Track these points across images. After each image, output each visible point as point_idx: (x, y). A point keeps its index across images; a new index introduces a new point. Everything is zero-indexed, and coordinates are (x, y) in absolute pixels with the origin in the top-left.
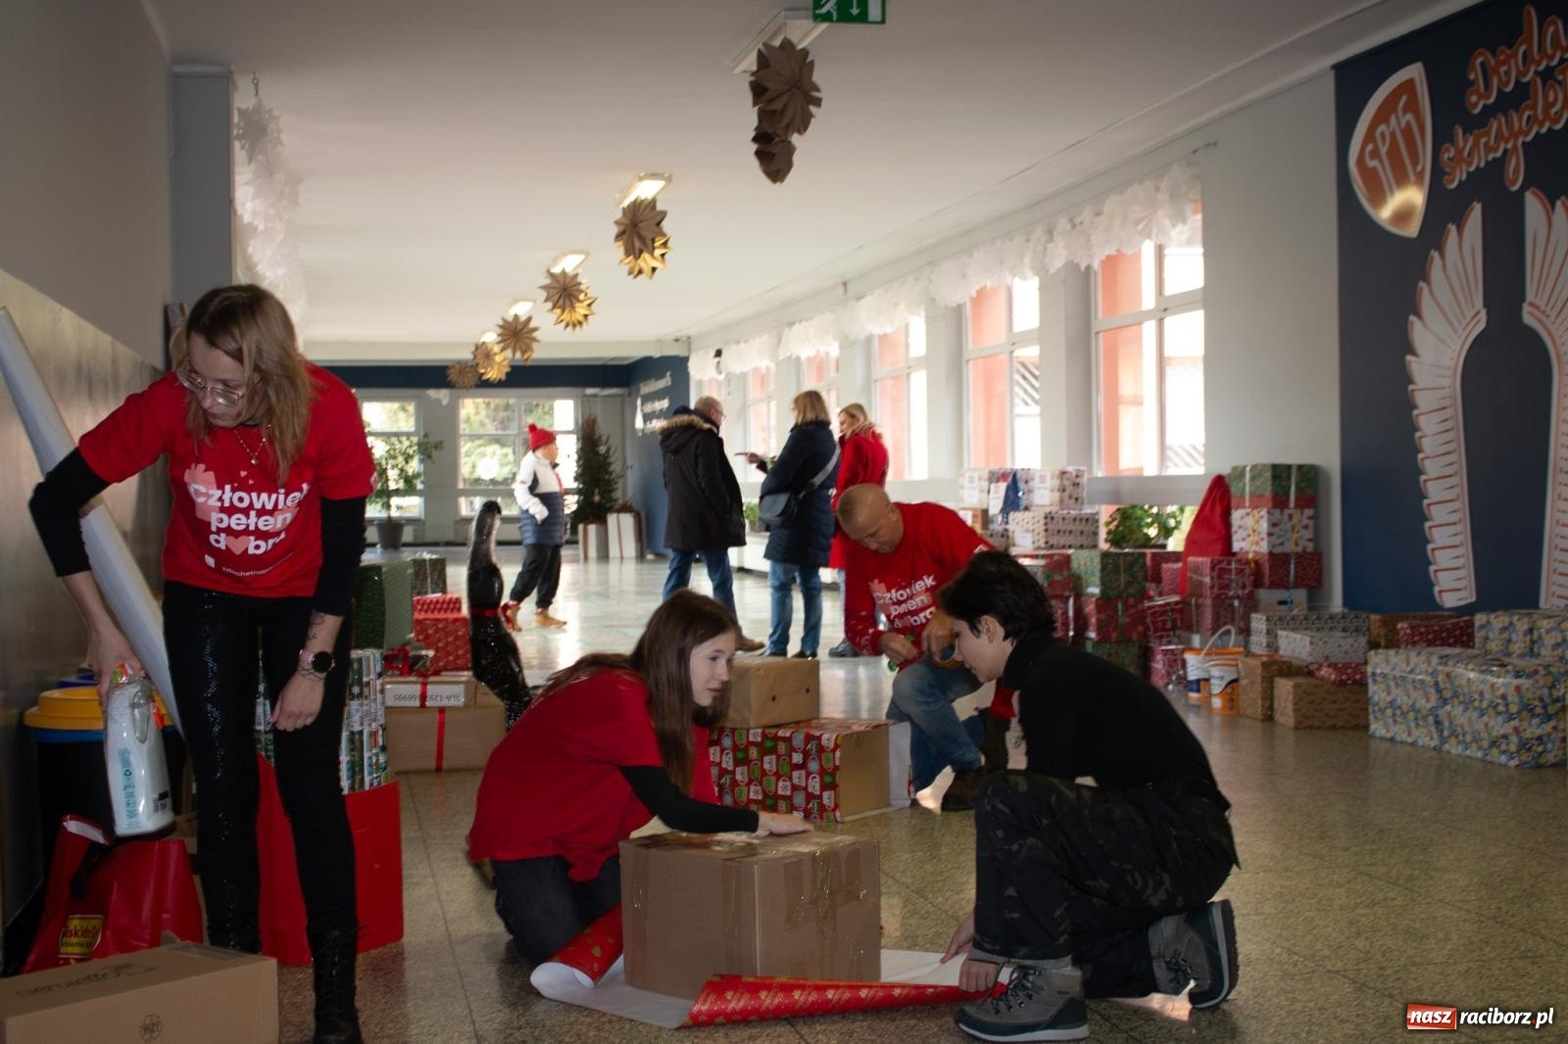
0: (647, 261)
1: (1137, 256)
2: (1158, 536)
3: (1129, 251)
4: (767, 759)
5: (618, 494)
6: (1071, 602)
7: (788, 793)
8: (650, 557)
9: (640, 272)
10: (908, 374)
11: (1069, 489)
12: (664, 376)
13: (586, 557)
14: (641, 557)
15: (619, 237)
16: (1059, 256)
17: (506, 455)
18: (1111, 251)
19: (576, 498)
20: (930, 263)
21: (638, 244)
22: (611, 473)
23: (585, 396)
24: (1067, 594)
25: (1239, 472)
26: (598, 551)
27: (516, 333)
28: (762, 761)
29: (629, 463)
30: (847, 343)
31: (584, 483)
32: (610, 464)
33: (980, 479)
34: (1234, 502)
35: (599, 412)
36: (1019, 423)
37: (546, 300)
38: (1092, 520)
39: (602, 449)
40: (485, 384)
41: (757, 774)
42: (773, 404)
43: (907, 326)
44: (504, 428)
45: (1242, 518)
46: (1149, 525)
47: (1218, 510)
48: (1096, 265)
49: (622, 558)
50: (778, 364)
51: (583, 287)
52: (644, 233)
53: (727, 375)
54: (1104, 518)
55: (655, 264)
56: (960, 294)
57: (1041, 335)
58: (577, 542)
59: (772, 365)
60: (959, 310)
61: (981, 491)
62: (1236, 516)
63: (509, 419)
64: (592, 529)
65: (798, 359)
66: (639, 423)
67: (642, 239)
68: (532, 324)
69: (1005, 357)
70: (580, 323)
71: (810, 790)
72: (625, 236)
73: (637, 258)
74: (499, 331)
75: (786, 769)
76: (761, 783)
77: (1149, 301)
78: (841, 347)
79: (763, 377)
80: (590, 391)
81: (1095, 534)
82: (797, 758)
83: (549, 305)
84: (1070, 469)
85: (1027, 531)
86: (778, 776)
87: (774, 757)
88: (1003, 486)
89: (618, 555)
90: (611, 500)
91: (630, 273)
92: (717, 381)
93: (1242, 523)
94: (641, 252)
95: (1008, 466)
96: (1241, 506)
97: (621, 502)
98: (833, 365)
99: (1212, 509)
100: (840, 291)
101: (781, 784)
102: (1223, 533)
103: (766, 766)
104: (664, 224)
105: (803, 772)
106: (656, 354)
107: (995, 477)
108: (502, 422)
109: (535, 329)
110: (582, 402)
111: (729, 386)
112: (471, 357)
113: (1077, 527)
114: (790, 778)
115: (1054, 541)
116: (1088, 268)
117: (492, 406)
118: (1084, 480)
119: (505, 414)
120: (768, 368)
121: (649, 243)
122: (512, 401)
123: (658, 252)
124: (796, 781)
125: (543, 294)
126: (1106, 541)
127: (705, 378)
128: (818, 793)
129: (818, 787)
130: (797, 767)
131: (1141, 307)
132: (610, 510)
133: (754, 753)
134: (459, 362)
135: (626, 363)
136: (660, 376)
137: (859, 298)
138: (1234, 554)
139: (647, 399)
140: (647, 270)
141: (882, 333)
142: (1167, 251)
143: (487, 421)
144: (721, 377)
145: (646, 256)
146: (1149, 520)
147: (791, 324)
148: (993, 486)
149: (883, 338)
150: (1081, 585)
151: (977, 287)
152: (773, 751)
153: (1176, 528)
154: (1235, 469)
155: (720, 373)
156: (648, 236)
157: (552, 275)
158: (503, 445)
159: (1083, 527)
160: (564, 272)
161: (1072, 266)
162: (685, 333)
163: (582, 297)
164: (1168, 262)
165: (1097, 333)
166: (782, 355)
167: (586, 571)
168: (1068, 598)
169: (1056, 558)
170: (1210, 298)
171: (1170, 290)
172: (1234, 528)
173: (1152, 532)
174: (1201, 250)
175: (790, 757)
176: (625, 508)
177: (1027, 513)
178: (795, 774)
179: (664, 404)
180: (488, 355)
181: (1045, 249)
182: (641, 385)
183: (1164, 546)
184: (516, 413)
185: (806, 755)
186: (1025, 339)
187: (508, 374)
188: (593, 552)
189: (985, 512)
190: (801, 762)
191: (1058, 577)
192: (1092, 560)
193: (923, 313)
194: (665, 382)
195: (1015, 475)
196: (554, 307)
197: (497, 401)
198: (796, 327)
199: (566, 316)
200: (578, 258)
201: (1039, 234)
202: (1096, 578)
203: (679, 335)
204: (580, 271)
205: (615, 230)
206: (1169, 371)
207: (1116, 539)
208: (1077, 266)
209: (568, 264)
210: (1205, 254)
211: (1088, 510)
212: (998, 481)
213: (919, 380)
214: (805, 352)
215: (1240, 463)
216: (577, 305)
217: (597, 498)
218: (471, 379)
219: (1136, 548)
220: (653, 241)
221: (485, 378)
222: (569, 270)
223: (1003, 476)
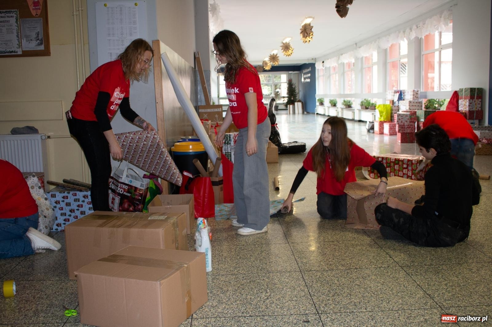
0: (308, 39)
1: (434, 35)
2: (438, 107)
3: (432, 33)
4: (396, 166)
5: (297, 98)
6: (416, 123)
7: (402, 175)
8: (305, 113)
9: (306, 42)
10: (372, 67)
11: (415, 95)
12: (309, 68)
13: (290, 113)
14: (303, 113)
15: (301, 33)
16: (413, 36)
17: (269, 88)
18: (427, 33)
19: (287, 99)
20: (379, 38)
21: (306, 35)
22: (296, 92)
23: (289, 73)
24: (415, 121)
25: (461, 90)
26: (293, 111)
27: (274, 58)
28: (394, 167)
29: (300, 90)
30: (357, 59)
31: (289, 95)
32: (295, 90)
33: (392, 92)
34: (459, 98)
35: (292, 77)
36: (401, 79)
37: (282, 49)
38: (421, 103)
39: (294, 87)
40: (265, 71)
41: (393, 170)
42: (337, 74)
43: (372, 54)
44: (269, 82)
45: (462, 102)
46: (436, 104)
47: (455, 100)
48: (423, 37)
49: (298, 113)
50: (338, 64)
51: (291, 46)
52: (307, 32)
53: (325, 67)
54: (424, 102)
55: (310, 40)
56: (387, 46)
57: (408, 56)
58: (287, 110)
59: (337, 65)
60: (386, 50)
61: (392, 95)
62: (460, 101)
63: (270, 80)
64: (291, 106)
65: (344, 63)
66: (303, 80)
67: (307, 33)
68: (278, 56)
69: (399, 61)
70: (290, 55)
71: (409, 175)
72: (303, 33)
73: (306, 38)
74: (269, 57)
75: (401, 169)
76: (394, 173)
77: (437, 46)
78: (355, 60)
79: (334, 68)
80: (290, 72)
81: (422, 106)
82: (405, 166)
83: (283, 51)
84: (416, 90)
85: (404, 105)
86: (399, 171)
87: (398, 166)
88: (398, 94)
89: (298, 112)
90: (296, 99)
91: (304, 42)
92: (323, 69)
93: (462, 103)
94: (307, 36)
95: (399, 89)
96: (461, 98)
97: (298, 99)
98: (353, 65)
99: (454, 99)
100: (355, 46)
101: (400, 173)
102: (456, 106)
103: (396, 168)
104: (312, 30)
105: (407, 170)
106: (307, 63)
107: (396, 92)
108: (268, 80)
109: (278, 57)
110: (288, 75)
111: (326, 70)
112: (262, 64)
113: (417, 104)
114: (403, 172)
115: (411, 108)
116: (421, 38)
117: (266, 77)
118: (419, 93)
119: (269, 78)
120: (336, 66)
121: (309, 34)
122: (270, 75)
123: (311, 37)
124: (404, 172)
125: (281, 48)
126: (424, 108)
127: (320, 68)
128: (411, 175)
129: (411, 174)
130: (405, 168)
131: (434, 48)
132: (296, 101)
133: (392, 164)
134: (259, 66)
135: (299, 65)
136: (308, 68)
137: (360, 47)
138: (459, 111)
139: (305, 74)
140: (308, 41)
141: (366, 56)
142: (442, 34)
143: (264, 80)
144: (324, 68)
145: (308, 37)
146: (436, 103)
147: (342, 54)
148: (395, 94)
149: (366, 57)
150: (419, 119)
151: (391, 44)
152: (398, 164)
153: (443, 104)
154: (460, 89)
155: (323, 67)
156: (308, 32)
157: (283, 43)
158: (268, 86)
159: (419, 104)
160: (286, 43)
161: (417, 38)
162: (314, 57)
163: (290, 48)
164: (442, 36)
165: (423, 55)
166: (340, 62)
167: (290, 117)
168: (415, 122)
169: (412, 112)
170: (454, 45)
171: (443, 43)
172: (459, 104)
173: (437, 106)
174: (452, 33)
175: (403, 166)
176: (299, 101)
177: (404, 101)
178: (404, 170)
179: (309, 75)
180: (266, 64)
181: (410, 33)
182: (303, 71)
183: (440, 109)
184: (272, 78)
185: (408, 165)
186: (404, 57)
187: (271, 68)
188: (291, 112)
189: (393, 101)
190: (406, 167)
191: (413, 117)
192: (422, 113)
193: (377, 51)
194: (310, 69)
195: (401, 92)
196: (284, 51)
197: (267, 75)
198: (343, 55)
199: (286, 54)
200: (290, 39)
201: (408, 30)
202: (423, 117)
203: (313, 58)
204: (290, 42)
205: (300, 31)
206: (442, 65)
207: (427, 107)
208: (419, 38)
209: (287, 40)
210: (453, 35)
211: (420, 100)
212: (396, 93)
213: (375, 68)
214: (346, 61)
215: (461, 87)
216: (289, 50)
217: (292, 99)
218: (262, 69)
219: (433, 109)
220: (310, 34)
221: (265, 69)
222: (287, 42)
223: (398, 92)
